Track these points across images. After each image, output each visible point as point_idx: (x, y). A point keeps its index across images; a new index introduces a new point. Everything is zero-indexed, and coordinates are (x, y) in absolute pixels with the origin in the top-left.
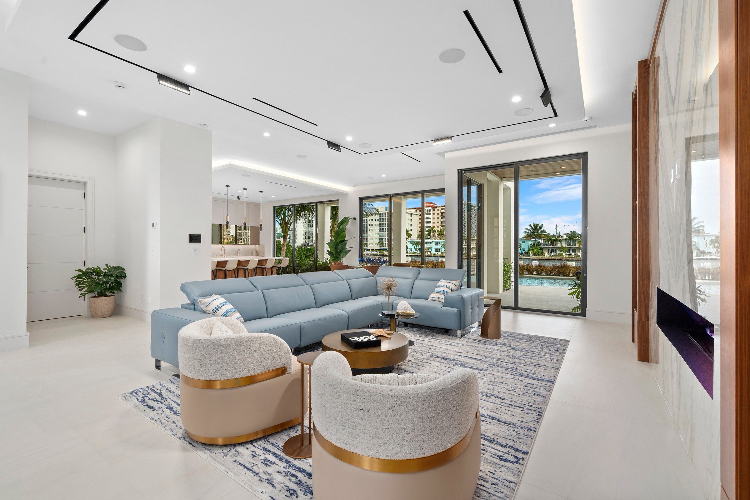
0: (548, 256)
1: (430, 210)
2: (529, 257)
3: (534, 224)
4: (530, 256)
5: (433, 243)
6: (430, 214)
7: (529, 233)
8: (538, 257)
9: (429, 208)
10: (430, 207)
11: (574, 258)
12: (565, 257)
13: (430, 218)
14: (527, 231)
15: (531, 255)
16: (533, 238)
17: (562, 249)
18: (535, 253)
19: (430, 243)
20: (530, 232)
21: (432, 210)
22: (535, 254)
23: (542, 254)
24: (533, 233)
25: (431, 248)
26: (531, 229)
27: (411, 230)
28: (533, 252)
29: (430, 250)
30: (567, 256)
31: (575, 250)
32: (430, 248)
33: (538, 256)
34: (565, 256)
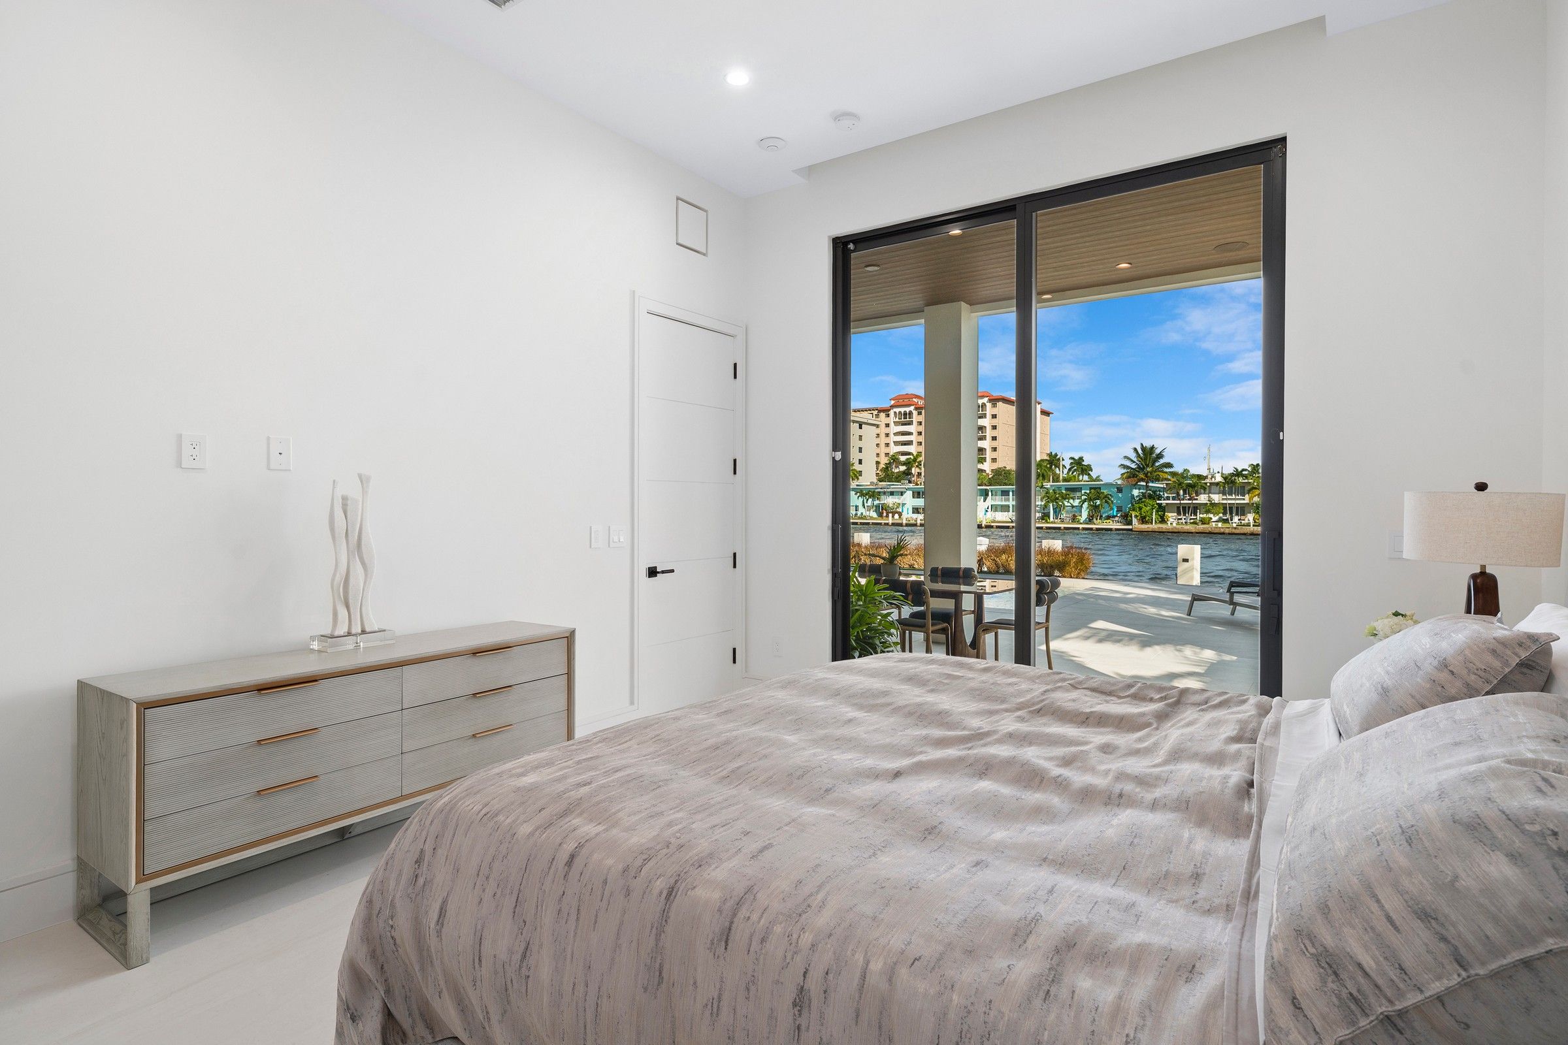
0: (1174, 525)
1: (911, 413)
2: (1130, 527)
3: (1143, 448)
4: (1132, 524)
5: (910, 493)
6: (910, 423)
7: (1132, 469)
8: (1150, 526)
9: (908, 410)
10: (909, 405)
11: (1235, 528)
12: (1214, 526)
13: (910, 434)
14: (1128, 463)
15: (1135, 521)
16: (1142, 480)
17: (1211, 507)
18: (1145, 517)
19: (902, 494)
20: (1133, 466)
21: (915, 413)
22: (1143, 520)
23: (1163, 520)
24: (1141, 469)
25: (904, 505)
26: (1135, 460)
27: (860, 462)
28: (1141, 514)
29: (900, 510)
30: (1220, 525)
31: (1241, 510)
32: (899, 504)
33: (1152, 523)
34: (1214, 523)
